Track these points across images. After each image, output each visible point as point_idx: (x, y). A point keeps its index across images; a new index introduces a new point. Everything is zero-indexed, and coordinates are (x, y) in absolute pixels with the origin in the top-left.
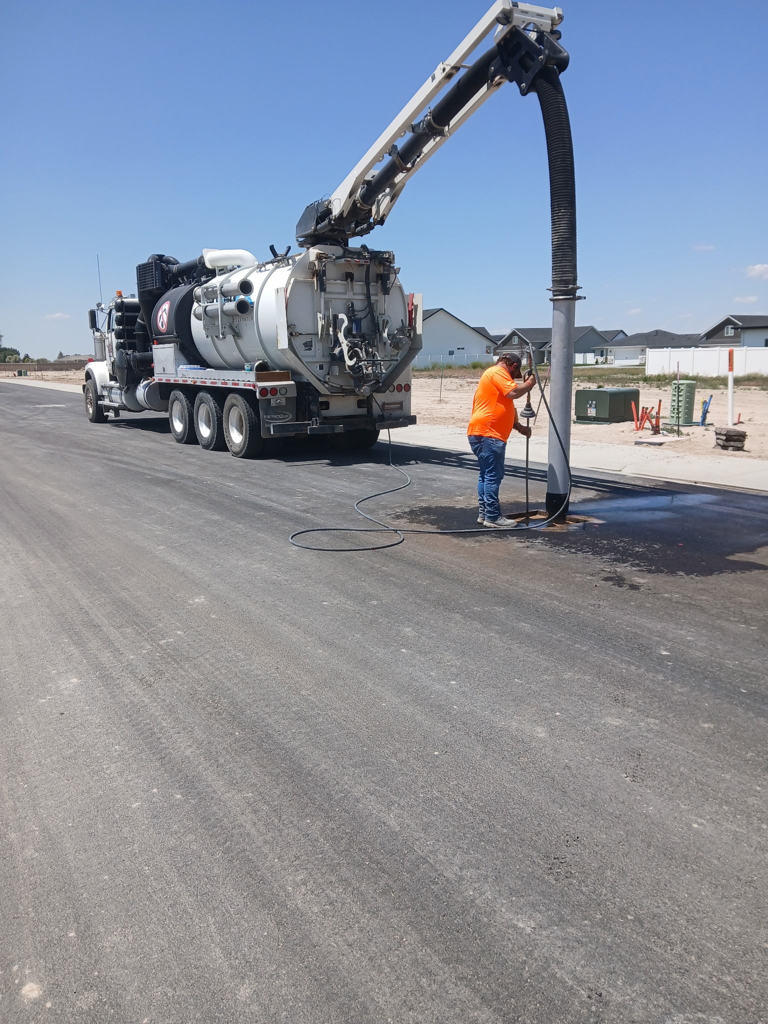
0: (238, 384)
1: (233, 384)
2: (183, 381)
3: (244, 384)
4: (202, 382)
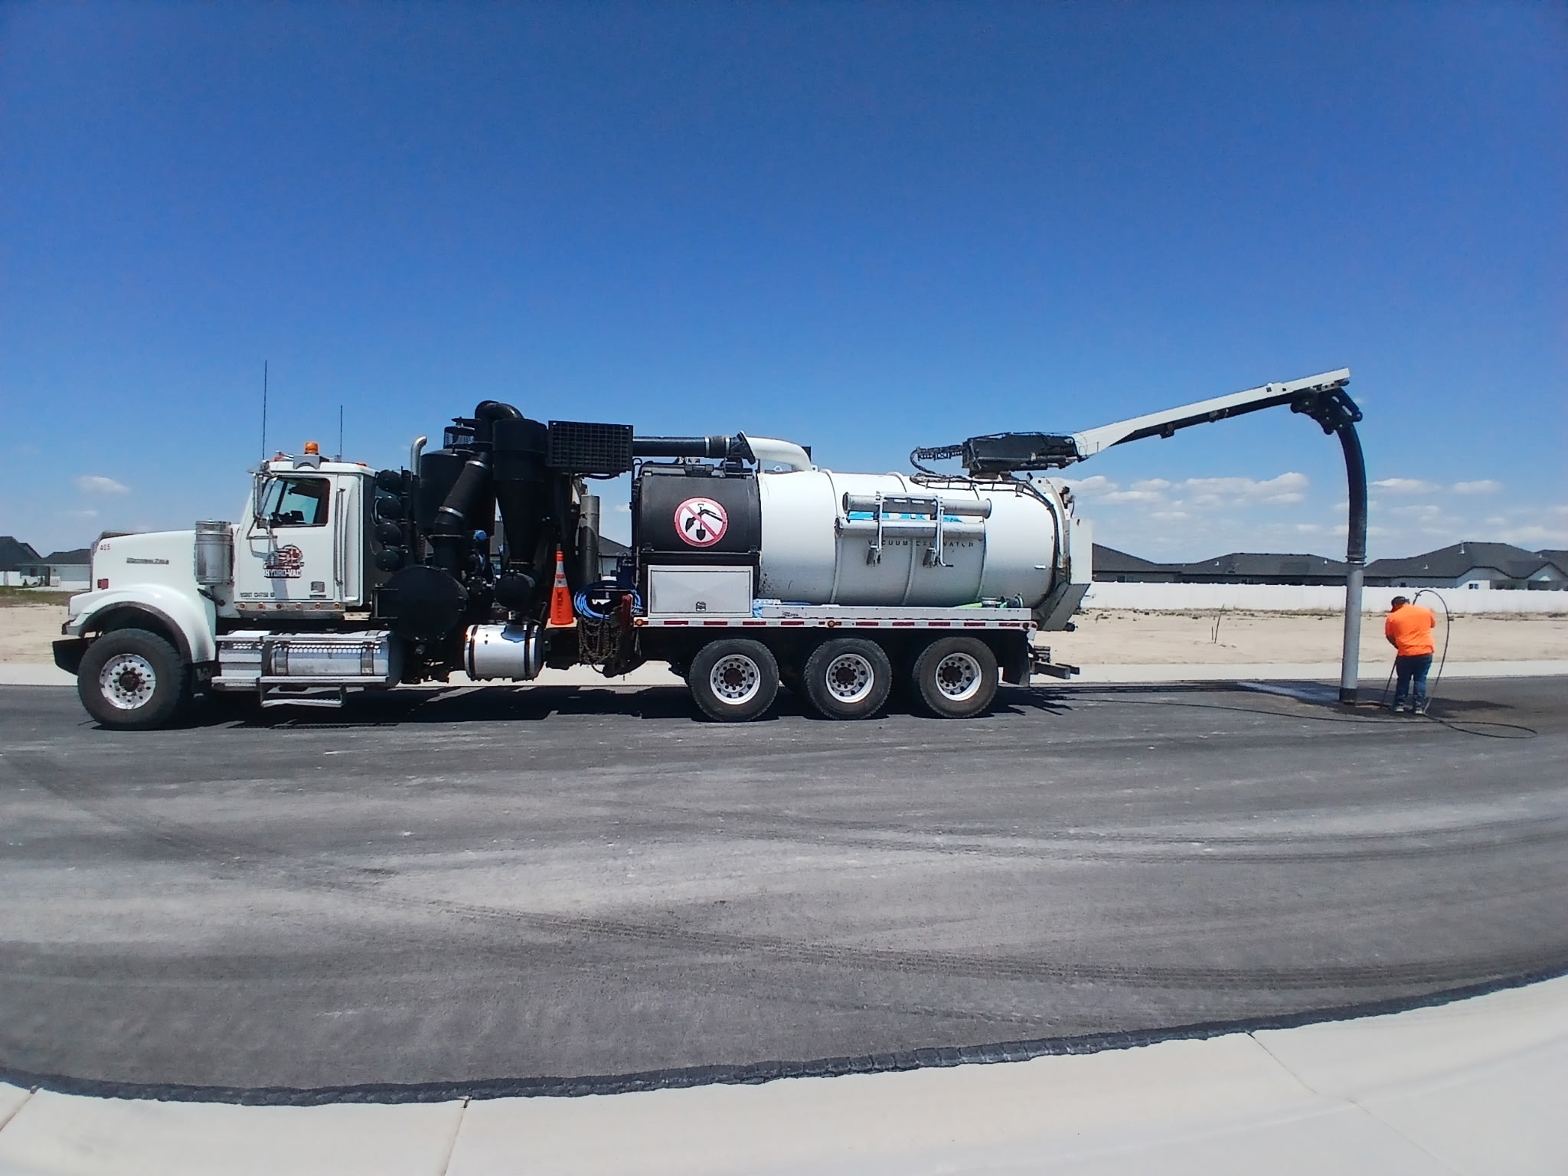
1: (969, 624)
2: (785, 623)
3: (1000, 623)
4: (860, 624)
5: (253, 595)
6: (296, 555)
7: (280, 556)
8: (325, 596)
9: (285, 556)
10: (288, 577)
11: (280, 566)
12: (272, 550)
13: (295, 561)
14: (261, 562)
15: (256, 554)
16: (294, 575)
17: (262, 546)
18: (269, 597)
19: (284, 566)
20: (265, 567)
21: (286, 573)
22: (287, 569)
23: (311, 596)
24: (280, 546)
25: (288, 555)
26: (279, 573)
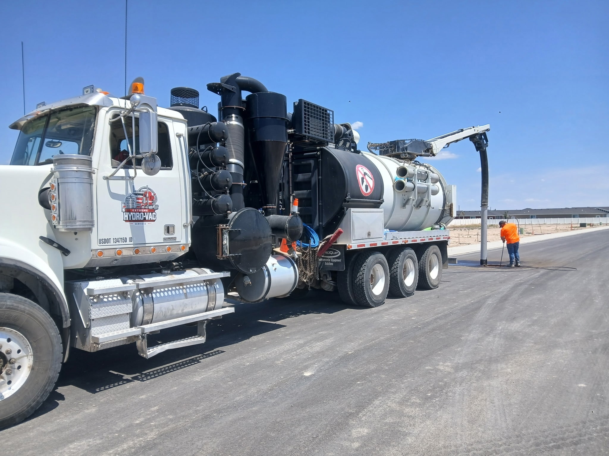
0: (440, 238)
1: (437, 239)
2: (393, 242)
3: (444, 237)
4: (412, 241)
5: (112, 241)
6: (152, 198)
7: (138, 199)
8: (175, 238)
9: (142, 199)
10: (145, 220)
11: (138, 209)
12: (130, 192)
13: (151, 204)
14: (118, 206)
15: (114, 196)
16: (151, 217)
17: (120, 187)
18: (128, 242)
19: (141, 209)
20: (124, 210)
21: (143, 216)
22: (144, 212)
23: (165, 239)
24: (137, 189)
25: (144, 198)
26: (138, 216)
